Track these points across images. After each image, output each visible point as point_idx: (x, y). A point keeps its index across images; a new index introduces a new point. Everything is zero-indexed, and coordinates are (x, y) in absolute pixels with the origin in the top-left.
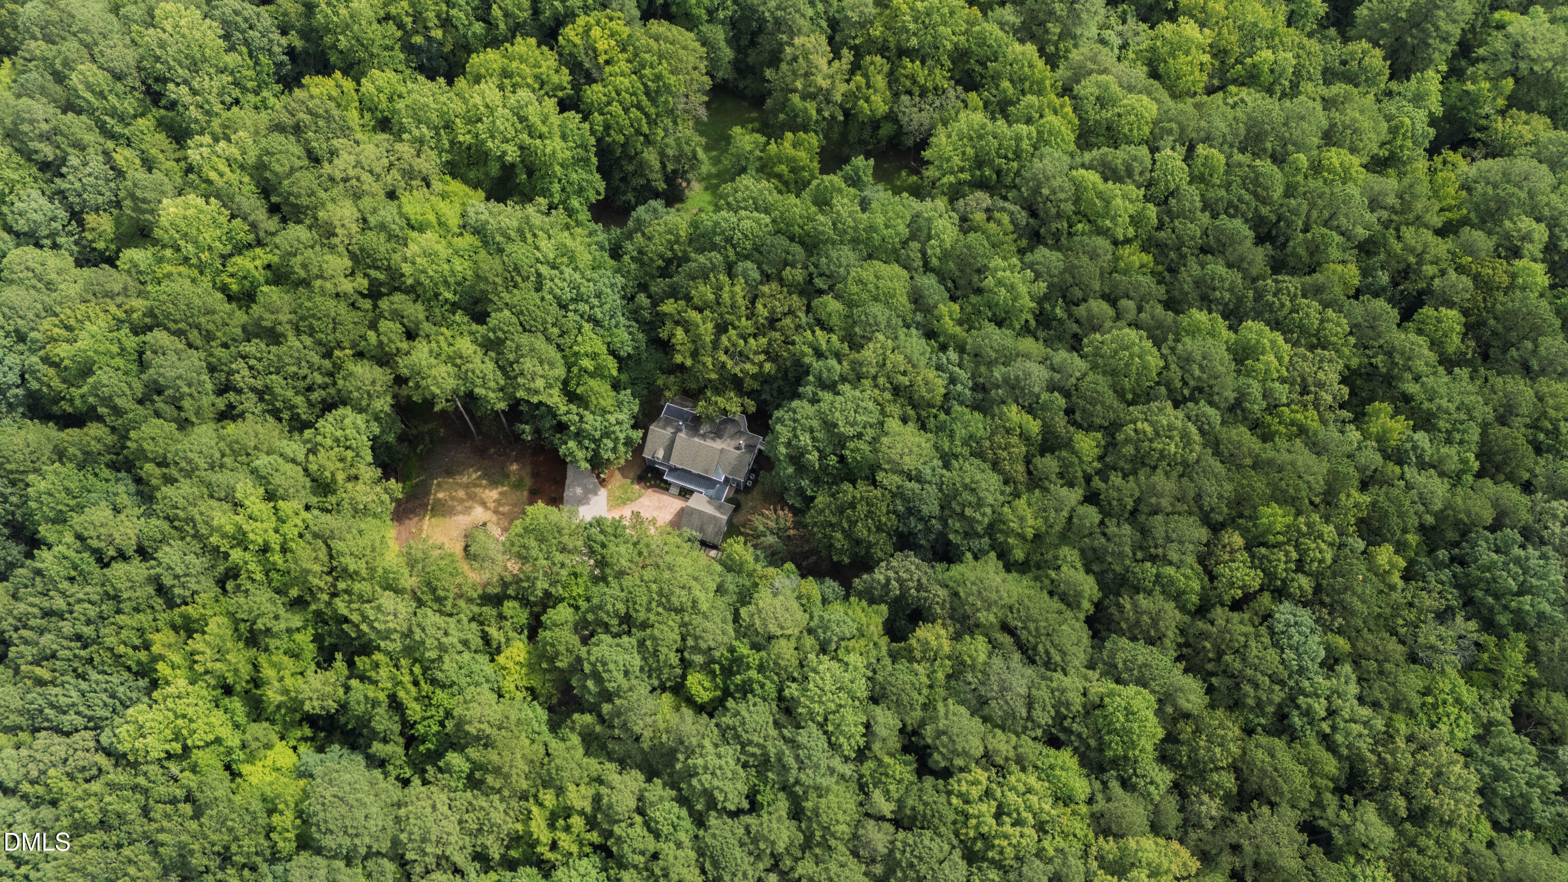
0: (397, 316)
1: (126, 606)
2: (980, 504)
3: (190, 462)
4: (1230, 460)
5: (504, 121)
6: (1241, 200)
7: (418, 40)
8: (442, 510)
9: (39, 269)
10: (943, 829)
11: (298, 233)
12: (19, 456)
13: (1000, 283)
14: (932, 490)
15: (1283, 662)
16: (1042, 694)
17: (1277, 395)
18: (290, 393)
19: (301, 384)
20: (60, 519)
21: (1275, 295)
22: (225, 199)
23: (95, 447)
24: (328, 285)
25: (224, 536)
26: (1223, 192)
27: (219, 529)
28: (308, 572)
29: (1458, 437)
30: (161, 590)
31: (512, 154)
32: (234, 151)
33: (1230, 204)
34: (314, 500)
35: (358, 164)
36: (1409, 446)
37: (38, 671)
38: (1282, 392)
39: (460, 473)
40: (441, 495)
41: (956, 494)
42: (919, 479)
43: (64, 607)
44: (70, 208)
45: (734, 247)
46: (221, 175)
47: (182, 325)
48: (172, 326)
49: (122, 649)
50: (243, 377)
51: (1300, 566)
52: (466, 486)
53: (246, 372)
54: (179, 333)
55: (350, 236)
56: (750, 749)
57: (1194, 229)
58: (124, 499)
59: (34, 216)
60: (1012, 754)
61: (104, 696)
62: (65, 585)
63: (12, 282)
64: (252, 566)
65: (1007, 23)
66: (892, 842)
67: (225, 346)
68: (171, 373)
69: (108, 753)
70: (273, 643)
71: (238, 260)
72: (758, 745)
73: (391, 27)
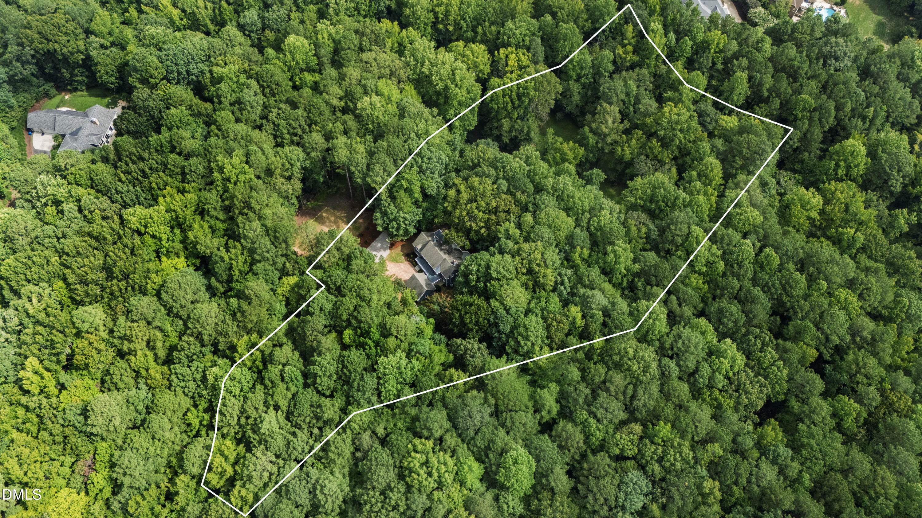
0: (344, 123)
1: (168, 171)
2: (527, 338)
3: (228, 133)
4: (666, 395)
5: (445, 71)
6: (773, 285)
7: (441, 26)
8: (320, 220)
9: (233, 38)
10: (396, 455)
11: (333, 72)
12: (175, 99)
13: (614, 252)
14: (510, 319)
15: (617, 497)
16: (487, 431)
17: (717, 381)
18: (285, 131)
19: (292, 131)
20: (170, 129)
21: (756, 338)
22: (317, 46)
23: (203, 111)
24: (327, 97)
25: (217, 166)
26: (767, 277)
27: (217, 161)
28: (235, 196)
29: (808, 464)
30: (183, 174)
31: (440, 86)
32: (333, 31)
33: (767, 284)
34: (263, 175)
35: (375, 60)
36: (772, 448)
37: (122, 175)
38: (720, 381)
39: (338, 210)
40: (324, 214)
41: (519, 326)
42: (508, 311)
43: (147, 158)
44: (263, 24)
45: (504, 172)
46: (323, 38)
47: (265, 84)
48: (261, 82)
49: (154, 185)
50: (273, 115)
51: (660, 460)
52: (337, 217)
53: (275, 114)
54: (261, 86)
55: (350, 84)
56: (345, 370)
57: (736, 284)
58: (198, 135)
59: (248, 20)
60: (452, 446)
61: (134, 197)
62: (153, 150)
63: (221, 38)
64: (219, 183)
65: (716, 147)
66: (372, 446)
67: (276, 101)
68: (247, 98)
69: (121, 217)
70: (207, 218)
71: (306, 74)
72: (349, 371)
73: (431, 15)
